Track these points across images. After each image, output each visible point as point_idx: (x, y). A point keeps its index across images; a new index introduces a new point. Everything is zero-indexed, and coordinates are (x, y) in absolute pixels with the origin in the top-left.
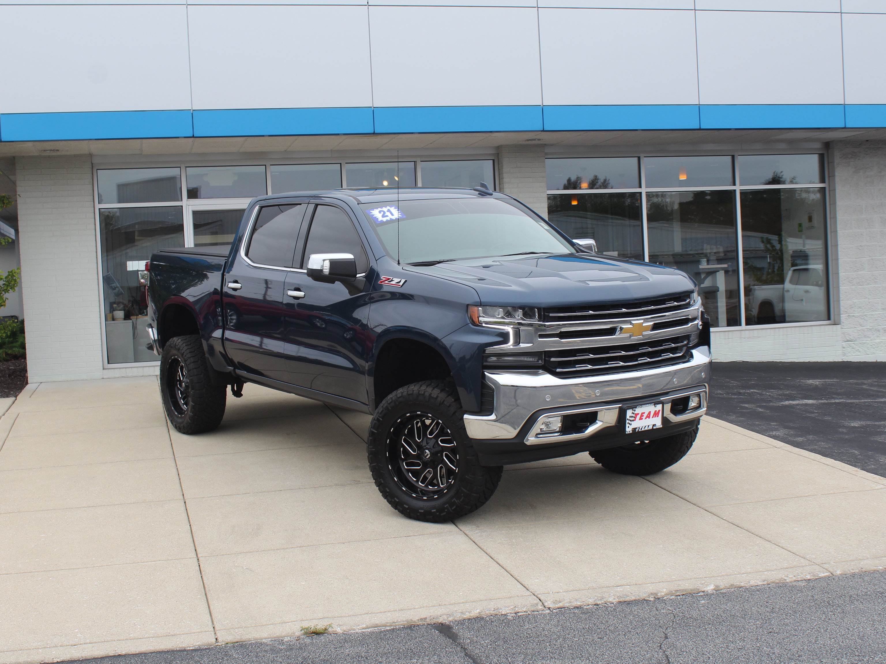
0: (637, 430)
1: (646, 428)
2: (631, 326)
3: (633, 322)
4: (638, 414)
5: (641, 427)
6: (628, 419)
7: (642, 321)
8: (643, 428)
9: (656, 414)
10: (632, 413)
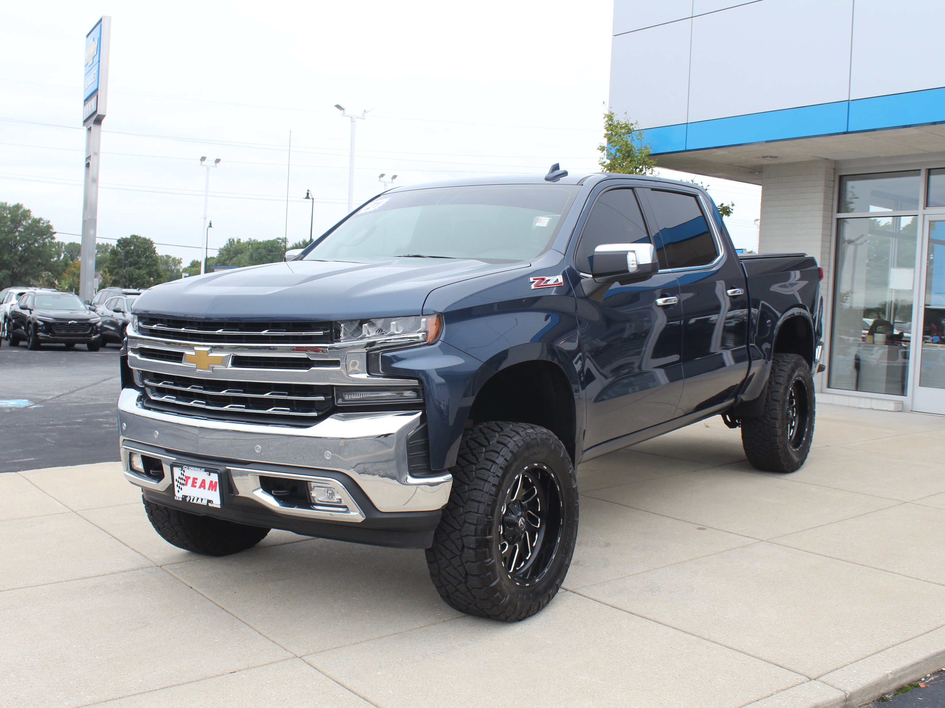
0: (188, 500)
1: (199, 502)
2: (194, 354)
3: (196, 348)
4: (189, 478)
5: (193, 498)
6: (176, 480)
7: (208, 349)
8: (196, 499)
9: (212, 486)
10: (181, 474)
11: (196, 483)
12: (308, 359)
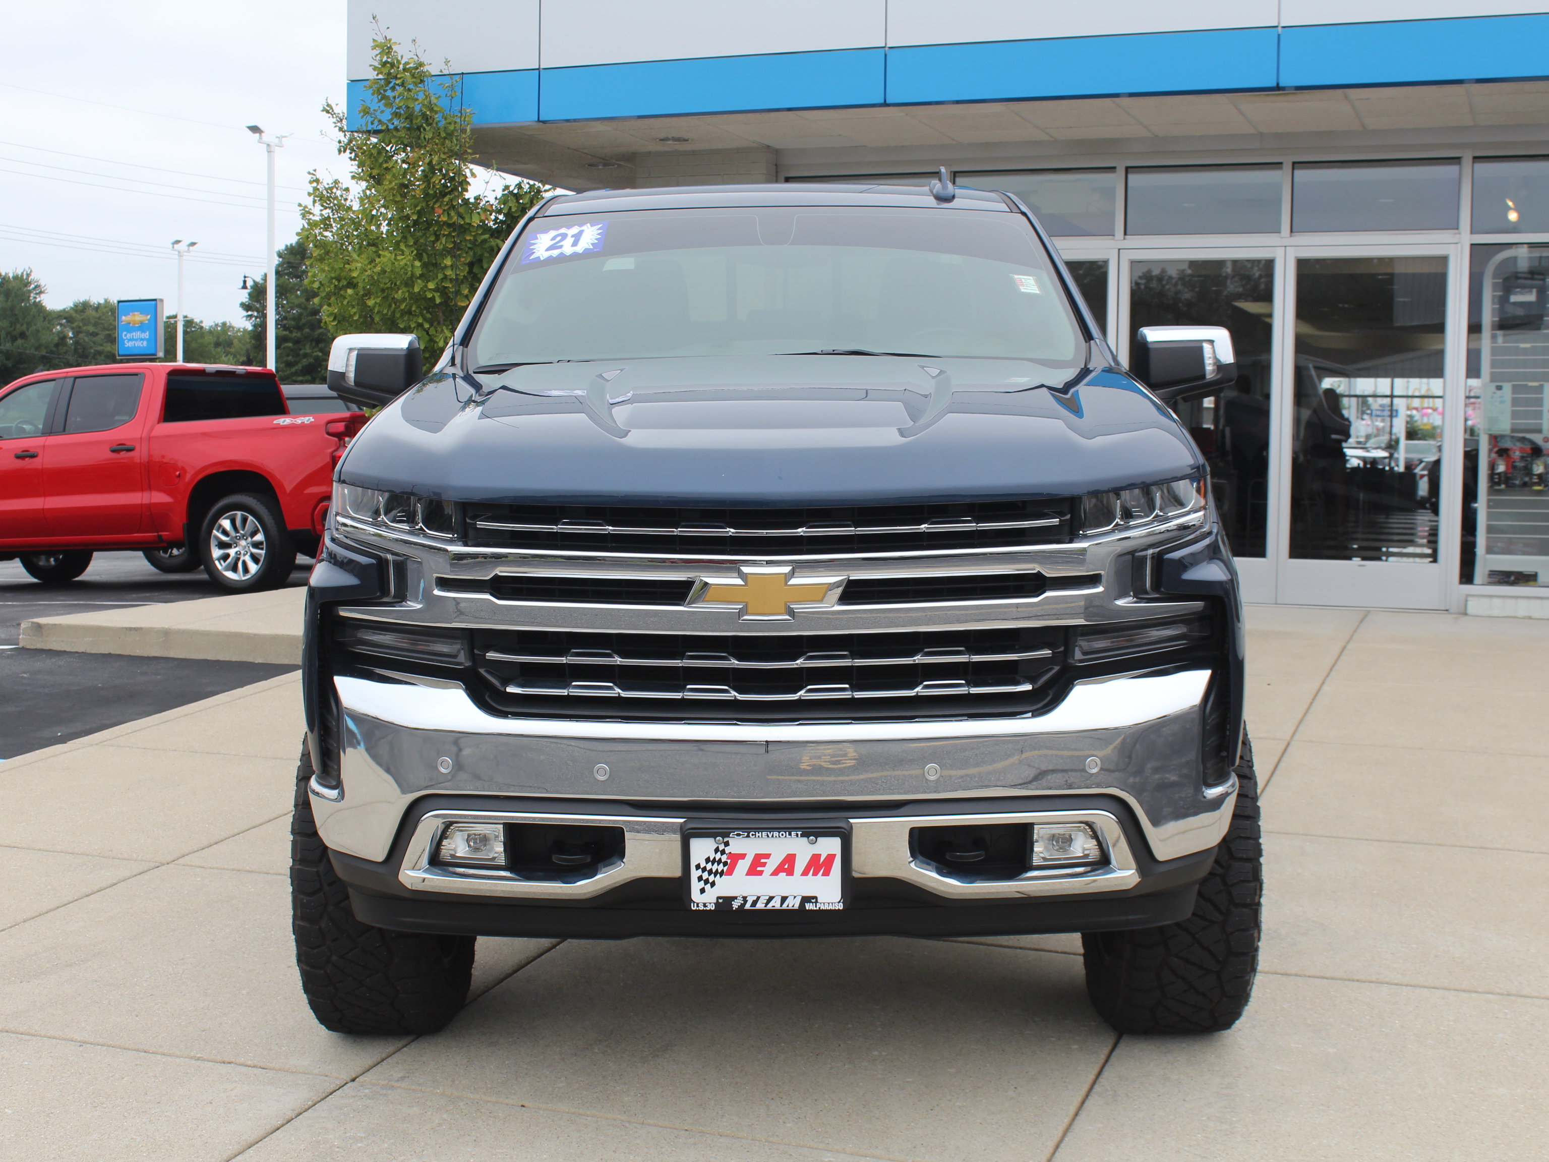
0: (736, 905)
1: (776, 904)
2: (739, 581)
3: (745, 569)
4: (743, 856)
5: (755, 898)
6: (698, 867)
7: (787, 569)
8: (763, 901)
9: (817, 865)
10: (717, 850)
11: (764, 865)
12: (1039, 575)
